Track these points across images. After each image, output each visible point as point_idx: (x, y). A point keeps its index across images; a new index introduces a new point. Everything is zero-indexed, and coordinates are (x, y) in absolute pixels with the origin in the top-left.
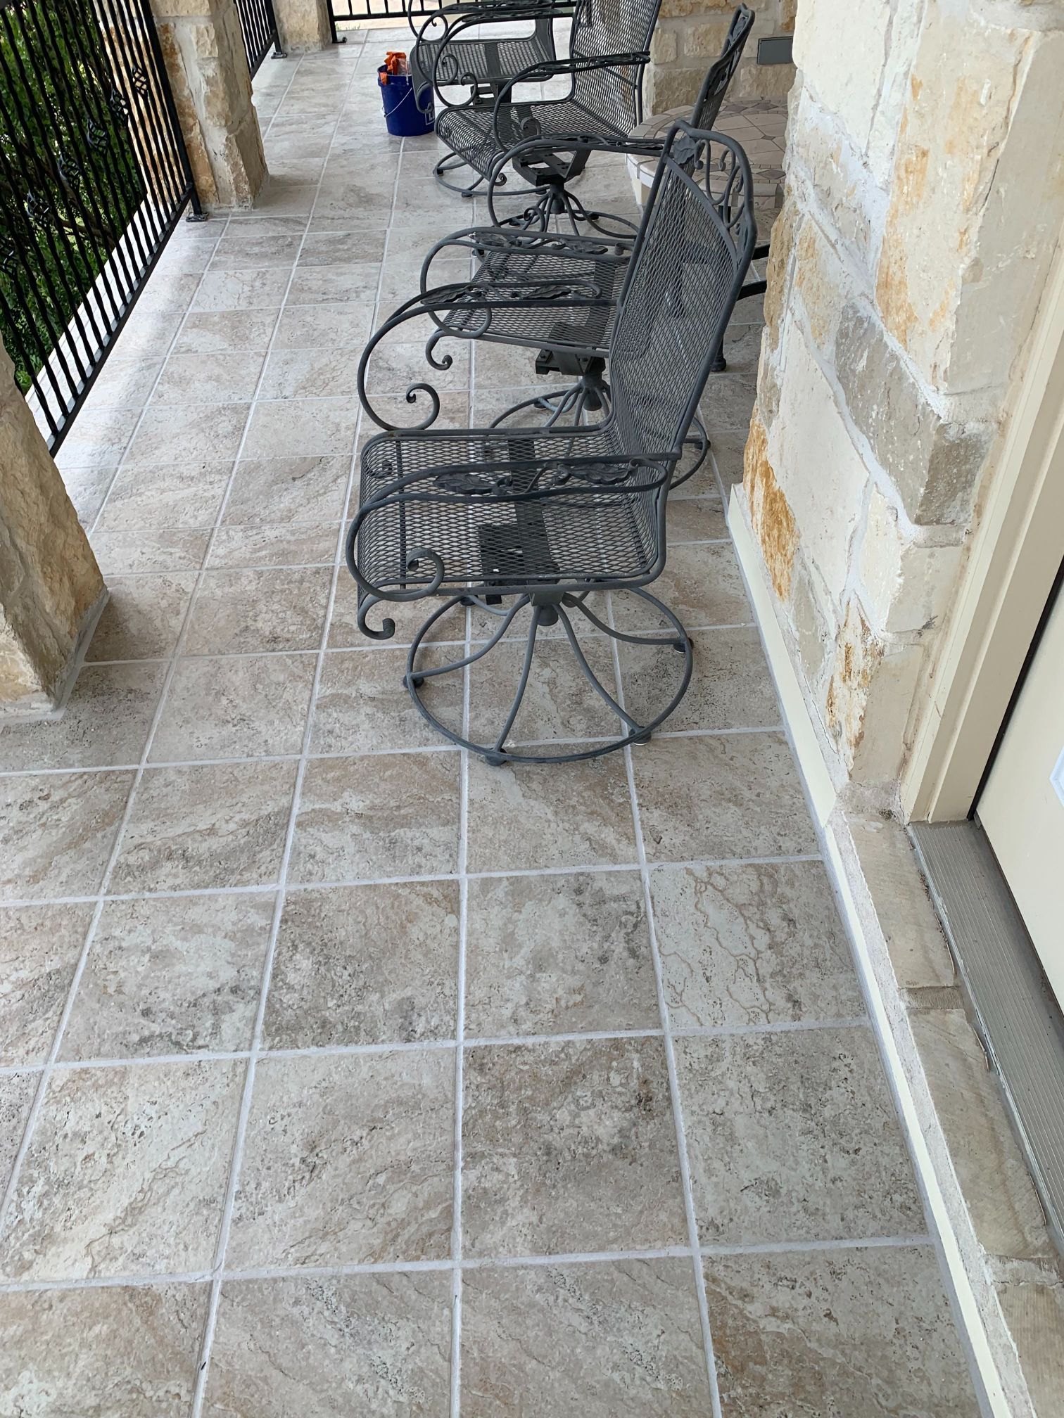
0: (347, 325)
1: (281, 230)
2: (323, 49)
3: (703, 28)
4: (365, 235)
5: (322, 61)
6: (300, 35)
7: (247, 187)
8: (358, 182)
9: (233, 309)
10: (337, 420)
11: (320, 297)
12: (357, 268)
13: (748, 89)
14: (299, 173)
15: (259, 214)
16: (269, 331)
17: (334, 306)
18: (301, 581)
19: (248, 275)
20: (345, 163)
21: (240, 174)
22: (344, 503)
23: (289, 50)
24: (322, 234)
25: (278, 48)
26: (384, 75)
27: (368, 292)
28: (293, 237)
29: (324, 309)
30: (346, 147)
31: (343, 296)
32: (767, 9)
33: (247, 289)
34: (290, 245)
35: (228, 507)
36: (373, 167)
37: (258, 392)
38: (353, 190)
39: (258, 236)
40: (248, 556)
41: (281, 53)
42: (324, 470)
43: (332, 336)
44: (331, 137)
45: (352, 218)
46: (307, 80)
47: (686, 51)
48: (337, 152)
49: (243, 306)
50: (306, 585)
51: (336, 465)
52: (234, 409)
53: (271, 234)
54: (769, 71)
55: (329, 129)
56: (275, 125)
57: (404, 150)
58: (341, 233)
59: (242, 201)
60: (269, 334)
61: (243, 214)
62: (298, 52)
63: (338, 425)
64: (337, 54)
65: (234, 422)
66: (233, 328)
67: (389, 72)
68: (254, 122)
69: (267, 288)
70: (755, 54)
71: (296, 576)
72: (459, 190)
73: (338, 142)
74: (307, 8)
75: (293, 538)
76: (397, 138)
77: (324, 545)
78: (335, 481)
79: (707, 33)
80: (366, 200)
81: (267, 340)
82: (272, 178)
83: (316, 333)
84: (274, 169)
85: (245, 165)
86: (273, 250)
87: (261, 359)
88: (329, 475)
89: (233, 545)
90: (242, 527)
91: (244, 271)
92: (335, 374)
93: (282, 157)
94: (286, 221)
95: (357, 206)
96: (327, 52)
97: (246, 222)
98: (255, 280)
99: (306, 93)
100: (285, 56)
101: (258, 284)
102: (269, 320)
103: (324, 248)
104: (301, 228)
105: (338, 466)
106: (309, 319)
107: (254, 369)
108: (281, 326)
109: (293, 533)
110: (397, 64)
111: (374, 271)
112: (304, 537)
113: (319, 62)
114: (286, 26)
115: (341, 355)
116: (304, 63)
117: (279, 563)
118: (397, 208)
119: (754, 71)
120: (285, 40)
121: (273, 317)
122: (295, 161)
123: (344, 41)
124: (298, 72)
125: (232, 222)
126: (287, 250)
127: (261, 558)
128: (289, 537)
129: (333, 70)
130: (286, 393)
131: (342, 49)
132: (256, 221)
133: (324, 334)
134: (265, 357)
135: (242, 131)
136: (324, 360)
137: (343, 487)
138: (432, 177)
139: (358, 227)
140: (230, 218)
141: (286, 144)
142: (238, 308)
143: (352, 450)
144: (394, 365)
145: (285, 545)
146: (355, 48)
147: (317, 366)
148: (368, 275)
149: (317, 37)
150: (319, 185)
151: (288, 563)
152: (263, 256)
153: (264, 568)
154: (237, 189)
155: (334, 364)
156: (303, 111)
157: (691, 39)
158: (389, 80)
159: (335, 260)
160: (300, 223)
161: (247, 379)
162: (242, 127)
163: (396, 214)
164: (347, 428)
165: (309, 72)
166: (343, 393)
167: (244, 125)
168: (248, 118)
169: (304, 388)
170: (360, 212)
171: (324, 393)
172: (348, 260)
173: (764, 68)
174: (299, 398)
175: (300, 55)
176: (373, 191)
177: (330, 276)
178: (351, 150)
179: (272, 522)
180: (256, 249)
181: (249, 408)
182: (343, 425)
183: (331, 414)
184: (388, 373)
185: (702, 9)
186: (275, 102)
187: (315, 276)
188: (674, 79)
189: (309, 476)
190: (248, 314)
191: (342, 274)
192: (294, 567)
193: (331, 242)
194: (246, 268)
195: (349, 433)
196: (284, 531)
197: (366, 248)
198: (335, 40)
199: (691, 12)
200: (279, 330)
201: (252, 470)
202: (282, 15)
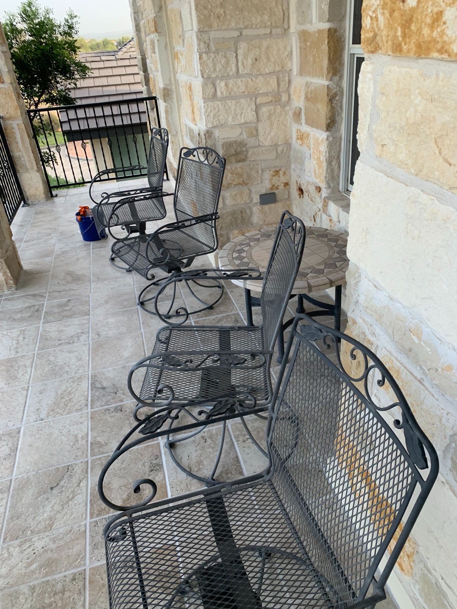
0: (74, 361)
1: (32, 302)
2: (47, 200)
3: (234, 193)
4: (78, 299)
5: (48, 206)
6: (35, 196)
7: (12, 282)
8: (71, 269)
9: (7, 357)
10: (75, 433)
11: (57, 343)
12: (76, 321)
13: (258, 215)
14: (39, 267)
15: (20, 293)
16: (29, 370)
17: (66, 347)
18: (63, 592)
19: (15, 333)
20: (63, 259)
21: (8, 276)
22: (86, 504)
23: (30, 203)
24: (55, 302)
25: (25, 203)
26: (79, 217)
27: (84, 336)
28: (39, 305)
29: (60, 351)
30: (63, 250)
31: (70, 341)
32: (262, 182)
33: (15, 342)
34: (37, 311)
35: (8, 524)
36: (78, 259)
37: (24, 418)
38: (69, 273)
39: (19, 307)
40: (23, 571)
41: (26, 204)
42: (71, 476)
43: (67, 369)
44: (55, 245)
45: (70, 290)
46: (40, 216)
47: (227, 203)
48: (58, 253)
49: (13, 355)
50: (67, 594)
51: (78, 470)
52: (10, 434)
53: (27, 305)
54: (266, 207)
55: (53, 241)
56: (26, 242)
57: (93, 249)
58: (65, 300)
59: (9, 288)
60: (29, 373)
61: (11, 294)
62: (34, 203)
63: (76, 436)
64: (54, 202)
65: (10, 445)
66: (8, 371)
67: (81, 216)
68: (14, 248)
69: (26, 340)
70: (259, 201)
71: (59, 587)
72: (124, 269)
73: (59, 247)
74: (38, 185)
75: (54, 546)
76: (88, 242)
77: (77, 549)
78: (79, 485)
79: (236, 195)
80: (77, 278)
81: (28, 376)
82: (26, 272)
83: (57, 368)
84: (26, 265)
85: (10, 272)
86: (28, 315)
87: (25, 392)
88: (75, 480)
89: (13, 561)
90: (18, 542)
91: (13, 331)
92: (71, 397)
93: (30, 259)
94: (34, 296)
95: (72, 283)
96: (48, 202)
97: (13, 299)
98: (19, 336)
99: (40, 223)
100: (28, 205)
101: (21, 338)
102: (28, 363)
103: (57, 310)
104: (43, 299)
105: (79, 471)
106: (52, 359)
107: (21, 401)
108: (36, 366)
109: (54, 541)
110: (85, 212)
111: (85, 322)
112: (62, 543)
113: (45, 207)
114: (28, 193)
115: (73, 382)
116: (38, 208)
117: (46, 575)
118: (93, 281)
119: (259, 208)
120: (28, 199)
121: (31, 360)
122: (37, 260)
123: (56, 196)
124: (36, 213)
125: (5, 300)
126: (36, 314)
127: (33, 572)
128: (53, 546)
129: (53, 211)
130: (43, 416)
131: (56, 199)
132: (18, 298)
133: (61, 368)
134: (28, 390)
135: (8, 256)
136: (64, 387)
137: (84, 490)
138: (109, 262)
139: (74, 295)
140: (4, 298)
141: (32, 251)
142: (10, 357)
143: (87, 457)
144: (105, 384)
145: (50, 555)
146: (62, 198)
147: (59, 392)
148: (83, 324)
149: (43, 196)
150: (51, 273)
151: (53, 573)
152: (22, 319)
153: (36, 582)
154: (7, 283)
155: (69, 389)
156: (39, 233)
157: (229, 198)
158: (81, 219)
159: (63, 317)
160: (42, 296)
161: (17, 409)
162: (8, 254)
163: (93, 285)
164: (82, 438)
165: (41, 212)
166: (77, 410)
167: (9, 252)
168: (11, 248)
169: (53, 410)
170: (74, 286)
171: (65, 413)
172: (70, 317)
173: (264, 206)
174: (50, 419)
175: (36, 204)
176: (80, 273)
177: (62, 328)
178: (65, 251)
179: (39, 532)
180: (19, 316)
181: (19, 432)
182: (80, 436)
183: (71, 428)
184: (101, 391)
185: (233, 185)
186: (25, 229)
187: (53, 329)
188: (224, 214)
189: (62, 483)
190: (15, 360)
191: (69, 326)
192: (57, 576)
193: (60, 306)
194: (14, 328)
195: (84, 441)
196: (47, 539)
197: (80, 307)
198: (52, 196)
199: (228, 187)
200: (36, 369)
201: (23, 485)
202: (25, 189)
